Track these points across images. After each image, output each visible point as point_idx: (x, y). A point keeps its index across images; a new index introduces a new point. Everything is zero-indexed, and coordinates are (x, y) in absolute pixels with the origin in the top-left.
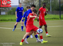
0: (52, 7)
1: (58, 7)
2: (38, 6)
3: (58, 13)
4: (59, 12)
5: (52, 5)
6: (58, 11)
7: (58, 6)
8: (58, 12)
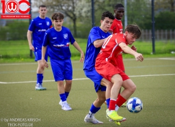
0: (128, 19)
1: (148, 18)
2: (87, 17)
3: (148, 35)
4: (150, 33)
5: (131, 12)
6: (147, 30)
7: (148, 16)
8: (147, 33)
